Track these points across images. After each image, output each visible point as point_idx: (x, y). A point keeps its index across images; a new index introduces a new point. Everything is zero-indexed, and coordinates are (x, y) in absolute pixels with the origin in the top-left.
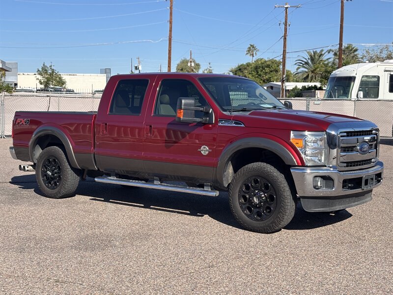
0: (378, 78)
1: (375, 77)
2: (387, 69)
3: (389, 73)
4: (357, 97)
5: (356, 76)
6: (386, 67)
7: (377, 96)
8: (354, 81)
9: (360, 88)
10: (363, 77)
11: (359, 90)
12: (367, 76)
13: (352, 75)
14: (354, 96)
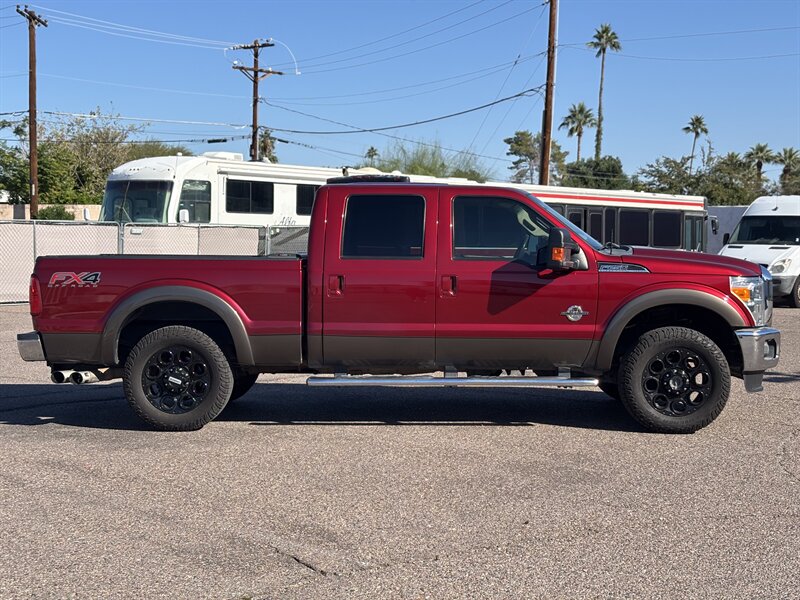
0: (209, 184)
1: (203, 183)
2: (223, 170)
3: (226, 176)
4: (178, 220)
5: (174, 180)
6: (221, 165)
7: (209, 218)
8: (171, 190)
9: (181, 203)
10: (185, 182)
11: (180, 208)
12: (191, 181)
13: (166, 178)
14: (172, 219)
